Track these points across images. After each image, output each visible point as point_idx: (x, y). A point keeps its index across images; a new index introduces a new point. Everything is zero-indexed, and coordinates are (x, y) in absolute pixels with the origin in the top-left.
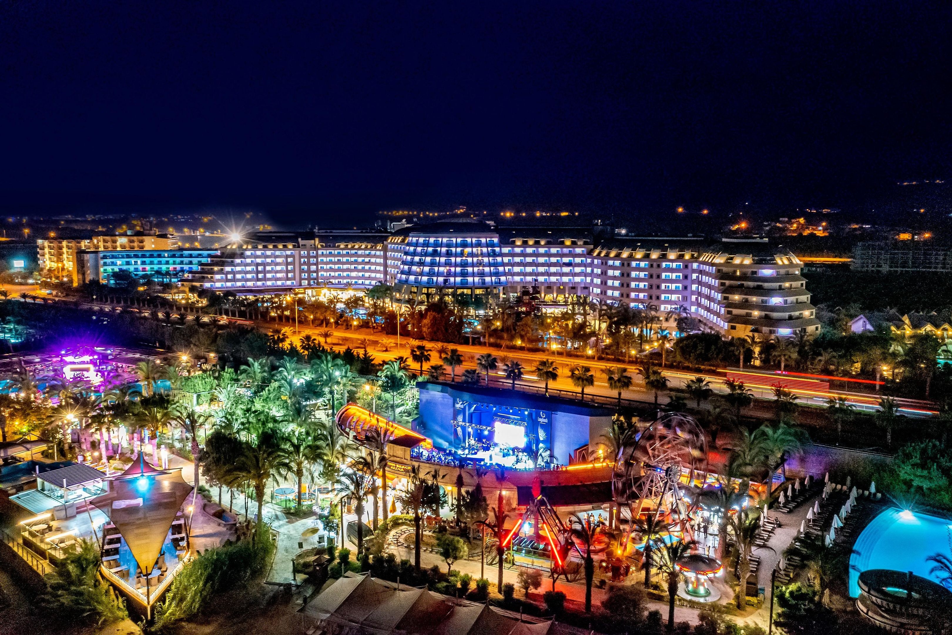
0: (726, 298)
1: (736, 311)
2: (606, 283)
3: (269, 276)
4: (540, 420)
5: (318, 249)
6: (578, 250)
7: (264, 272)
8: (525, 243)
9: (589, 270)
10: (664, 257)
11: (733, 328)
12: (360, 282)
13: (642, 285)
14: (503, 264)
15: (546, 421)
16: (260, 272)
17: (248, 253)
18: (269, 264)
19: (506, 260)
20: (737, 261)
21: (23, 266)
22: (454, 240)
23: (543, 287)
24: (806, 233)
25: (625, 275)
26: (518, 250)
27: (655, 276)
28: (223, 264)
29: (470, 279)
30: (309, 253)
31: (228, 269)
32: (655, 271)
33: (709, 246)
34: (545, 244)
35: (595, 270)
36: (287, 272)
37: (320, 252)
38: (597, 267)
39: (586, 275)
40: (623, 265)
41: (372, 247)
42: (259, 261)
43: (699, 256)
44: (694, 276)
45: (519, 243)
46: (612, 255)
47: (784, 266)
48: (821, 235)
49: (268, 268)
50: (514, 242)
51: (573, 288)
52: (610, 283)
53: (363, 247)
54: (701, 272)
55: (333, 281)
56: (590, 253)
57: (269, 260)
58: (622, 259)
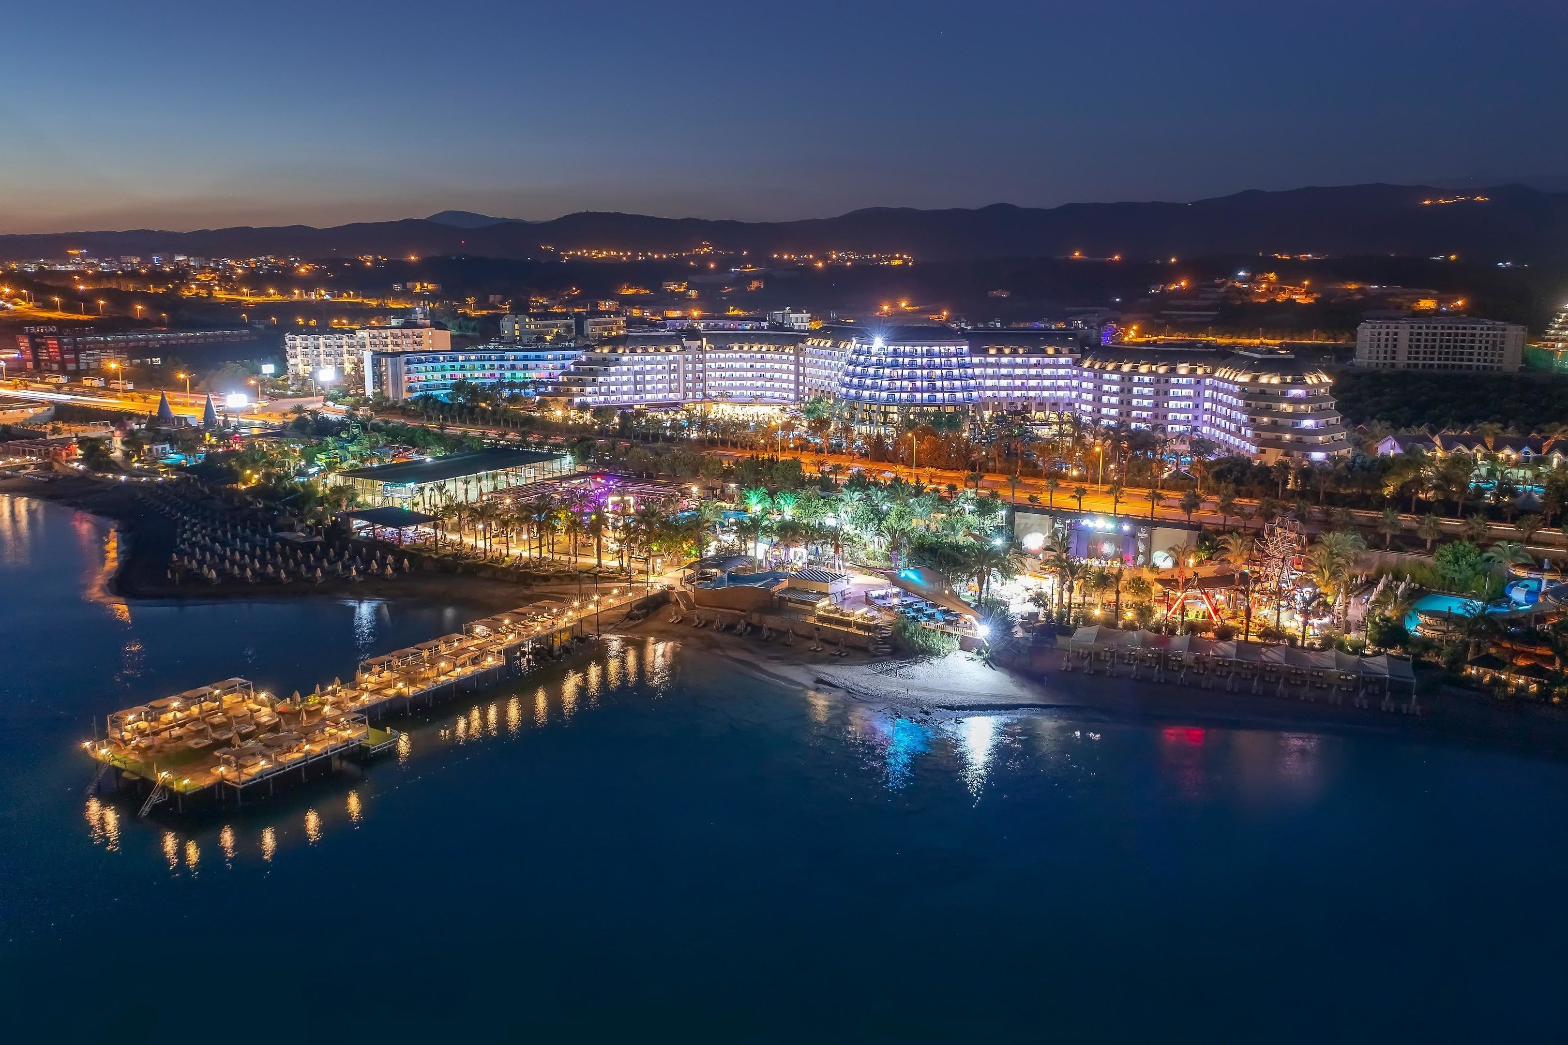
0: (1253, 420)
1: (1265, 435)
2: (1100, 400)
3: (648, 387)
4: (1140, 535)
5: (706, 352)
6: (1062, 360)
7: (644, 382)
8: (1000, 352)
9: (1075, 383)
10: (1173, 371)
11: (1263, 452)
12: (768, 394)
13: (1146, 403)
14: (974, 377)
15: (1146, 535)
16: (639, 383)
17: (625, 359)
18: (649, 373)
19: (977, 371)
20: (1264, 379)
21: (273, 371)
22: (919, 349)
23: (1033, 404)
24: (1282, 298)
25: (1126, 391)
26: (991, 360)
27: (1161, 393)
28: (593, 373)
29: (939, 395)
30: (694, 357)
31: (601, 379)
32: (1162, 387)
33: (1223, 359)
34: (1024, 353)
35: (1085, 385)
36: (671, 382)
37: (708, 356)
38: (1088, 380)
39: (1070, 389)
40: (1123, 379)
41: (777, 350)
42: (637, 368)
43: (1214, 372)
44: (1208, 393)
45: (992, 351)
46: (1110, 368)
47: (1314, 385)
48: (1302, 302)
49: (648, 378)
50: (987, 350)
51: (1055, 404)
52: (1105, 399)
53: (764, 349)
54: (1216, 389)
55: (734, 393)
56: (1077, 363)
57: (648, 367)
58: (1122, 373)
